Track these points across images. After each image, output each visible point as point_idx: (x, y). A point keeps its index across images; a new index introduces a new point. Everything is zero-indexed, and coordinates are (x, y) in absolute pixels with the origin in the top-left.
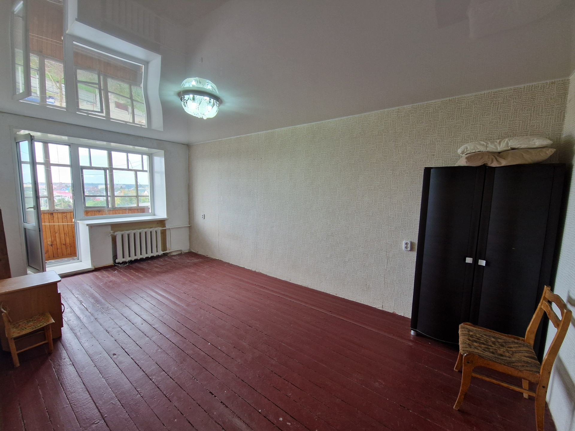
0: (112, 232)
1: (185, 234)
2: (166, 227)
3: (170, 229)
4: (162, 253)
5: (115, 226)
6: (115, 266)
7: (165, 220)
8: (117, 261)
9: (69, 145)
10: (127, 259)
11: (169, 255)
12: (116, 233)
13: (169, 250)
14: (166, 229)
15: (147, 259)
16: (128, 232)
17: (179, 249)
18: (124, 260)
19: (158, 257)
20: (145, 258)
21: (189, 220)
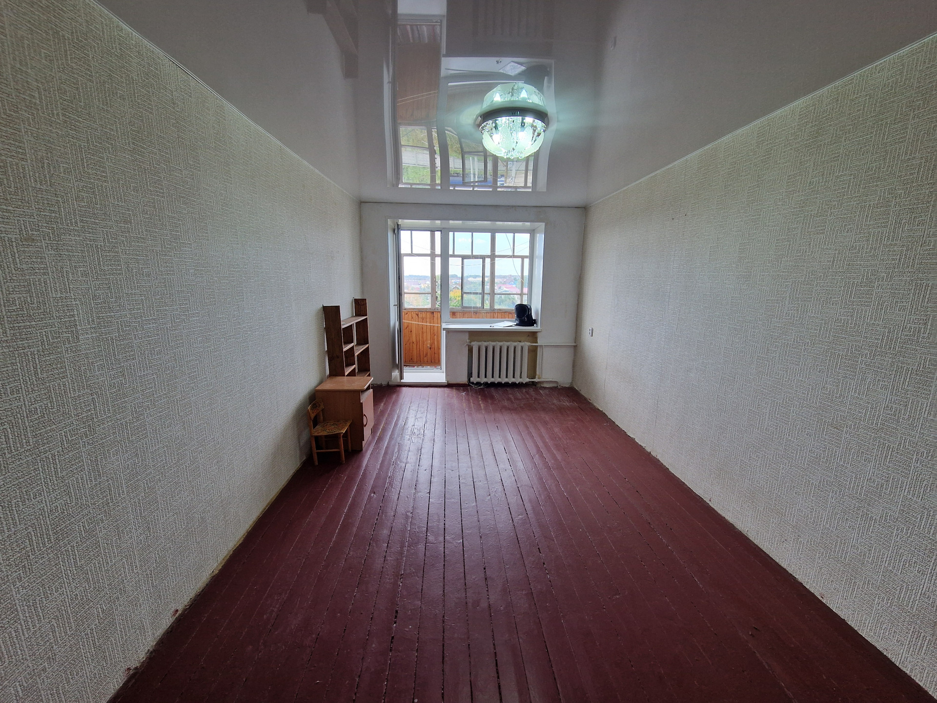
0: (468, 341)
1: (565, 356)
2: (537, 343)
3: (542, 346)
4: (528, 380)
5: (474, 334)
6: (469, 385)
7: (537, 332)
8: (472, 379)
9: (441, 231)
10: (483, 380)
11: (538, 386)
12: (473, 343)
13: (539, 378)
14: (537, 346)
15: (507, 385)
16: (486, 344)
17: (553, 380)
18: (478, 380)
19: (521, 385)
20: (505, 383)
21: (576, 335)
